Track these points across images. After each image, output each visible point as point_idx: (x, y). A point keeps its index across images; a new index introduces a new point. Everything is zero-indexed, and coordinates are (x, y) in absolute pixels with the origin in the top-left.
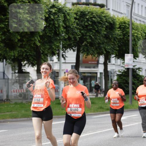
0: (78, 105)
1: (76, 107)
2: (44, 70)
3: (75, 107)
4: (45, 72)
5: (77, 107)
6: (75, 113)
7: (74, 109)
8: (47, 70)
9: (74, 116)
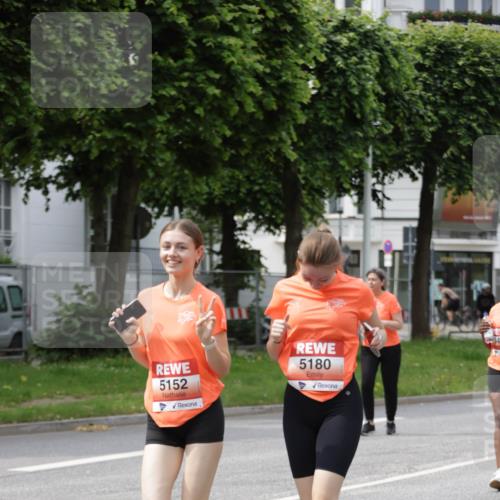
7: (314, 363)
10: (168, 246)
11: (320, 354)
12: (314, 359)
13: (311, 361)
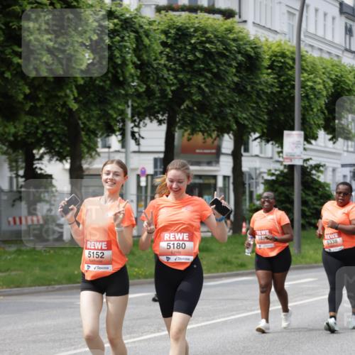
0: (185, 234)
1: (181, 239)
2: (110, 176)
3: (177, 239)
4: (112, 180)
5: (183, 240)
6: (180, 254)
7: (176, 246)
8: (117, 175)
9: (177, 261)
10: (108, 173)
11: (179, 240)
12: (176, 243)
13: (174, 244)
